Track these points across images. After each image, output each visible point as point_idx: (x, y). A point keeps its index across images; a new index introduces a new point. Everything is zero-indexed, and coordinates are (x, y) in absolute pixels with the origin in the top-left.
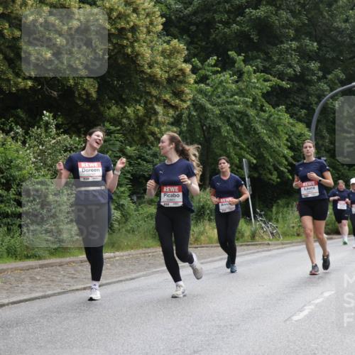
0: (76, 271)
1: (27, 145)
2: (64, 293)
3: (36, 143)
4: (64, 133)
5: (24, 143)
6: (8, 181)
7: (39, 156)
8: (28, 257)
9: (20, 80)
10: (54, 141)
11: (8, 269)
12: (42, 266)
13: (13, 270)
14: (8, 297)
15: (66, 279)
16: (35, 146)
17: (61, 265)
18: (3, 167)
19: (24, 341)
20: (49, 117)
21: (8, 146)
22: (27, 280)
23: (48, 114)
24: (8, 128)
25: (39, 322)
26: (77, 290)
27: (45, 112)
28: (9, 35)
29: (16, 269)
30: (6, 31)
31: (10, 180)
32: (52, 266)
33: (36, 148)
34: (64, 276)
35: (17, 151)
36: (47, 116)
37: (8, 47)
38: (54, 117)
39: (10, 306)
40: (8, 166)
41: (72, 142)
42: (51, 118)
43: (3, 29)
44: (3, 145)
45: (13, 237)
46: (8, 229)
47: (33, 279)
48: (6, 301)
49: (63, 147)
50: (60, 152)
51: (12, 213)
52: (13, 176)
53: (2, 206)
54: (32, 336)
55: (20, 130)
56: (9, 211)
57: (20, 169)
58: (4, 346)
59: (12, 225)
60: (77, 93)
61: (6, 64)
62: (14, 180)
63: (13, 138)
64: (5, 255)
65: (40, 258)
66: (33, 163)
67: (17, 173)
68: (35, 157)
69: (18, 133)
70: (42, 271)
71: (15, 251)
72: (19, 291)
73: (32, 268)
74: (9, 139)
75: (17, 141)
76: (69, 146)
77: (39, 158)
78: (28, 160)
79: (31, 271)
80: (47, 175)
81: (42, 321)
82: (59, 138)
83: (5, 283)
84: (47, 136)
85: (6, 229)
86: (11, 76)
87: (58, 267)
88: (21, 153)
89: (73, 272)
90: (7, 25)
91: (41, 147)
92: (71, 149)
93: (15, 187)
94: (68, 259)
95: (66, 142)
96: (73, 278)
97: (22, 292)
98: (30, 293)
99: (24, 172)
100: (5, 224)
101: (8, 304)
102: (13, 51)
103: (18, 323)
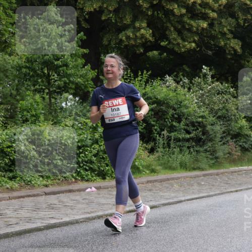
0: (228, 179)
1: (191, 91)
2: (222, 194)
3: (197, 89)
4: (217, 81)
5: (189, 89)
6: (179, 116)
7: (199, 98)
8: (194, 169)
9: (186, 43)
10: (210, 87)
11: (181, 177)
12: (204, 175)
13: (185, 178)
14: (184, 196)
15: (222, 184)
16: (197, 91)
17: (217, 174)
18: (176, 106)
19: (200, 226)
20: (206, 70)
21: (178, 92)
22: (195, 184)
23: (206, 68)
24: (179, 79)
25: (208, 213)
26: (232, 192)
27: (204, 66)
28: (178, 13)
29: (187, 177)
30: (175, 10)
31: (181, 115)
32: (211, 175)
33: (198, 93)
34: (221, 182)
35: (185, 95)
36: (205, 69)
37: (177, 21)
38: (210, 70)
39: (186, 202)
40: (179, 106)
41: (223, 88)
42: (208, 71)
43: (174, 9)
44: (175, 91)
45: (183, 155)
46: (180, 150)
47: (199, 184)
48: (183, 199)
49: (217, 91)
50: (215, 95)
51: (183, 138)
52: (183, 113)
53: (176, 133)
54: (205, 222)
55: (186, 81)
56: (181, 138)
57: (187, 107)
58: (187, 228)
59: (183, 147)
60: (227, 50)
61: (176, 33)
62: (184, 116)
63: (182, 86)
64: (179, 167)
65: (203, 170)
66: (196, 103)
67: (185, 111)
68: (197, 99)
69: (185, 82)
70: (205, 178)
71: (186, 165)
72: (191, 192)
73: (198, 176)
74: (179, 87)
75: (184, 88)
76: (220, 90)
77: (200, 99)
78: (192, 101)
79: (197, 179)
80: (206, 111)
81: (210, 212)
82: (214, 85)
83: (181, 186)
84: (205, 84)
85: (179, 149)
86: (180, 41)
87: (216, 176)
88: (187, 96)
89: (227, 179)
90: (176, 6)
91: (201, 92)
92: (222, 92)
93: (184, 120)
94: (222, 171)
95: (218, 87)
96: (227, 184)
97: (193, 193)
98: (199, 194)
99: (190, 109)
100: (178, 146)
101: (185, 201)
102: (180, 24)
103: (193, 213)
